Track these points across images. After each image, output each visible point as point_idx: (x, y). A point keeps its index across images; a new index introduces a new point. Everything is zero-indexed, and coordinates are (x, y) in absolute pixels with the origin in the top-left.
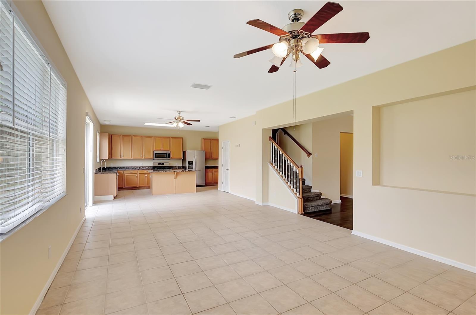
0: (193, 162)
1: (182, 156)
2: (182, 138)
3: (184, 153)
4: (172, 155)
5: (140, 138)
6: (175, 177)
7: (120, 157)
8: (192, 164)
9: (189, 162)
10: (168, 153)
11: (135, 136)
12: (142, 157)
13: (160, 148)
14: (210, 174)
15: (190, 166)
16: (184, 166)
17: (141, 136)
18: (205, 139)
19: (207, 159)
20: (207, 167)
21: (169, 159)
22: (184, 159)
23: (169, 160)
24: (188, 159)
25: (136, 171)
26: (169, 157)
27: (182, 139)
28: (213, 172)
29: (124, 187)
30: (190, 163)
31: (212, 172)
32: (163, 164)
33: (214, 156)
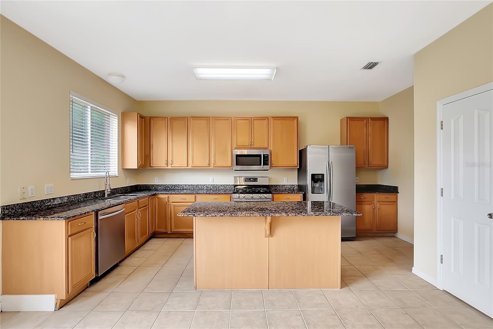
0: (323, 175)
1: (295, 161)
2: (297, 118)
3: (302, 154)
4: (274, 160)
5: (204, 122)
6: (268, 233)
7: (167, 164)
8: (322, 180)
9: (313, 176)
10: (264, 155)
11: (195, 118)
12: (209, 164)
13: (247, 143)
14: (366, 206)
15: (317, 185)
16: (301, 183)
17: (207, 118)
18: (350, 119)
19: (359, 168)
20: (361, 189)
21: (266, 167)
22: (302, 168)
23: (268, 170)
24: (312, 168)
25: (194, 196)
26: (266, 163)
27: (296, 120)
28: (375, 202)
29: (169, 232)
30: (317, 179)
31: (371, 202)
32: (255, 180)
33: (375, 161)
